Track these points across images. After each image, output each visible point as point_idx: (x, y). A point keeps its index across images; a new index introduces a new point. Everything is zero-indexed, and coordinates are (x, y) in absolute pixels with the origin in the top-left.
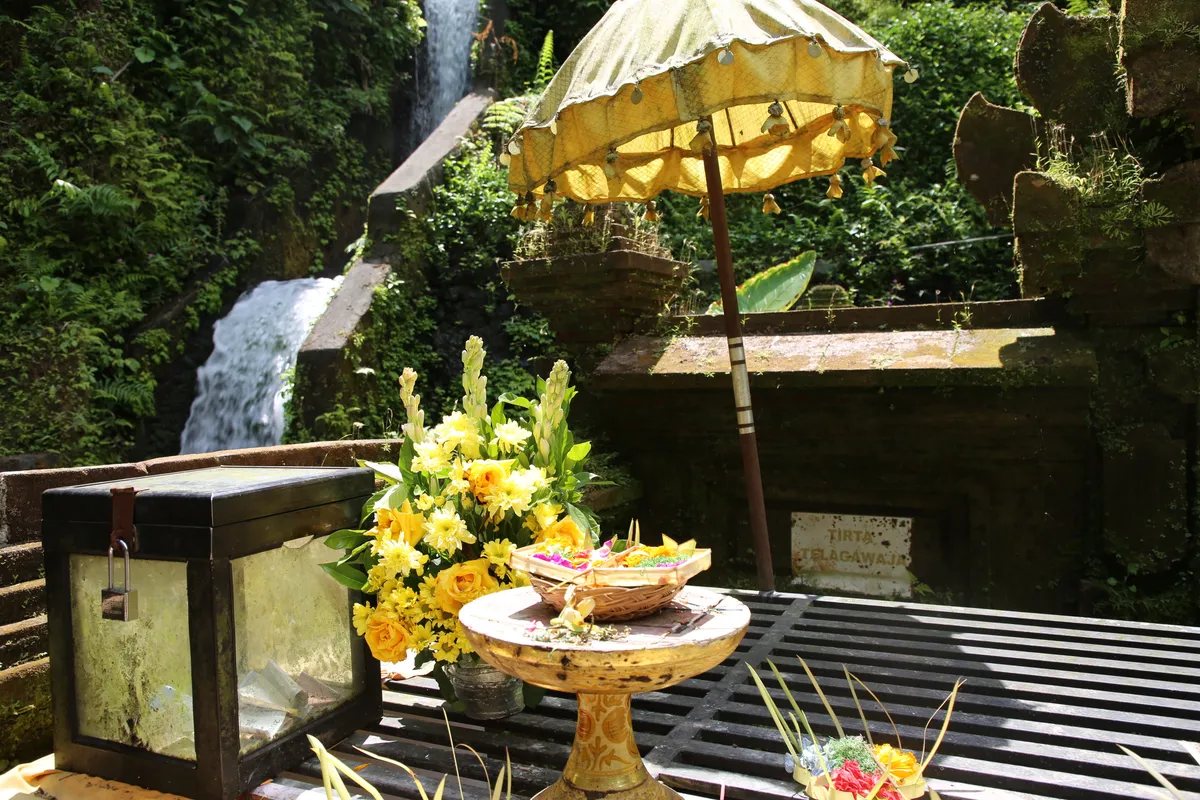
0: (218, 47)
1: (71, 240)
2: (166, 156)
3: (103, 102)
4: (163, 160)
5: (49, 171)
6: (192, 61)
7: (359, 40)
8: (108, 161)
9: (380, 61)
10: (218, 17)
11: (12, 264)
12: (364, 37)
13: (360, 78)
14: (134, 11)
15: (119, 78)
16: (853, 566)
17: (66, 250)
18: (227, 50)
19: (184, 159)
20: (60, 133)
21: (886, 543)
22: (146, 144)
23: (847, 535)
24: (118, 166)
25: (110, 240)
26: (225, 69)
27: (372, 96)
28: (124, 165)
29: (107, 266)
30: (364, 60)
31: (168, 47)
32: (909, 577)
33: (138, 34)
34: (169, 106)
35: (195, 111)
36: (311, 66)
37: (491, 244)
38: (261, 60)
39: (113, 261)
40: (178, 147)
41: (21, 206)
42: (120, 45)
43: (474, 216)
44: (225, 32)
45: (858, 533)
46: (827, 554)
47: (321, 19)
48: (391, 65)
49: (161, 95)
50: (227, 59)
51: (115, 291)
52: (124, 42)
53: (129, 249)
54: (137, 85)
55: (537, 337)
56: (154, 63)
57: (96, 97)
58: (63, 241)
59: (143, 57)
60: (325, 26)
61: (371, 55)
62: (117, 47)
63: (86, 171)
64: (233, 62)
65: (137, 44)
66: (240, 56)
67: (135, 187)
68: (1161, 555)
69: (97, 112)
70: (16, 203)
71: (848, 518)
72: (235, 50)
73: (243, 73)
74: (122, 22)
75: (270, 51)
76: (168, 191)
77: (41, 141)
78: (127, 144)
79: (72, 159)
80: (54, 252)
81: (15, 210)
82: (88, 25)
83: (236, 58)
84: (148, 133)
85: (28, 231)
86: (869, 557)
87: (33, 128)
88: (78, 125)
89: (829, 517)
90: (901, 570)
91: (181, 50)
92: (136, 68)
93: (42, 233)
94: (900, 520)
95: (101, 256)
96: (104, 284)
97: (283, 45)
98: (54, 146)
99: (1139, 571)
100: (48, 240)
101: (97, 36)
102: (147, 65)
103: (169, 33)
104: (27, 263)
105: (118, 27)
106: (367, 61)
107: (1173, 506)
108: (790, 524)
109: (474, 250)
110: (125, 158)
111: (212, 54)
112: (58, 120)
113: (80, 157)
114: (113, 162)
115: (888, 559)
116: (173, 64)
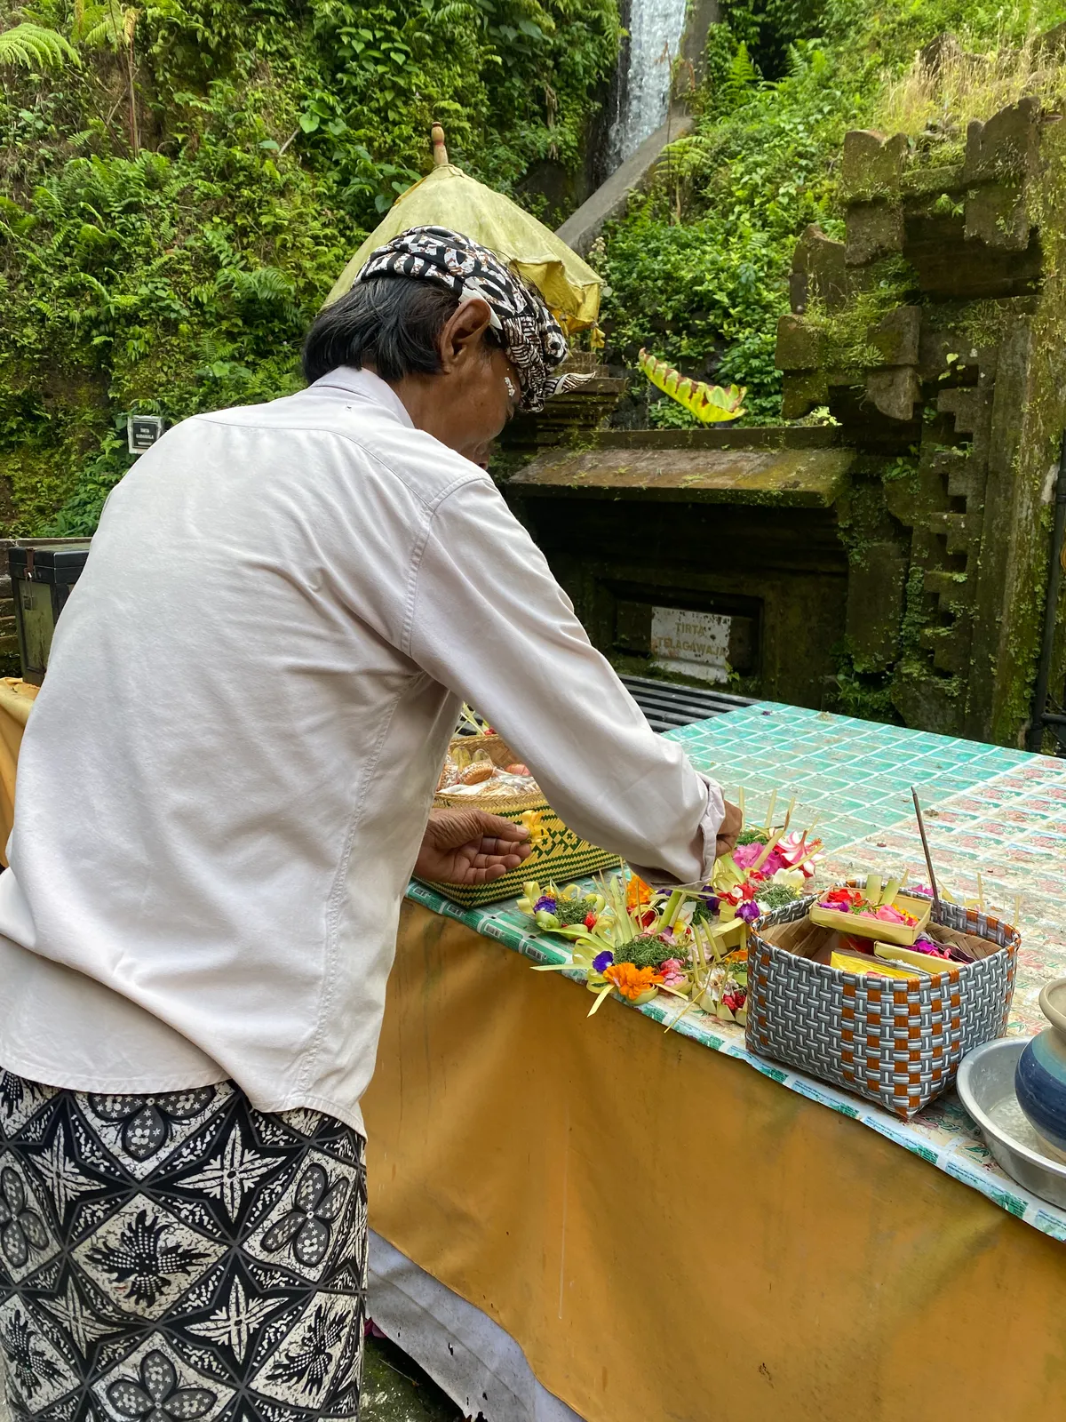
0: (382, 103)
1: (245, 322)
2: (328, 231)
3: (271, 180)
4: (325, 237)
5: (222, 257)
6: (355, 123)
7: (544, 67)
8: (274, 243)
9: (569, 90)
10: (381, 69)
11: (195, 349)
12: (550, 63)
13: (543, 114)
14: (302, 72)
15: (286, 151)
16: (690, 655)
17: (241, 334)
18: (390, 105)
19: (348, 233)
20: (234, 215)
21: (713, 637)
22: (309, 220)
23: (687, 628)
24: (284, 246)
25: (276, 322)
26: (390, 127)
27: (557, 136)
28: (289, 245)
29: (275, 348)
30: (550, 91)
31: (332, 109)
32: (728, 667)
33: (305, 98)
34: (334, 175)
35: (357, 180)
36: (484, 110)
37: (645, 315)
38: (426, 112)
39: (281, 343)
40: (342, 220)
41: (201, 292)
42: (287, 112)
43: (628, 285)
44: (389, 84)
45: (695, 627)
46: (674, 644)
47: (493, 52)
48: (583, 93)
49: (327, 163)
50: (392, 115)
51: (282, 373)
52: (291, 108)
53: (295, 330)
54: (304, 155)
55: (680, 422)
56: (319, 131)
57: (264, 174)
58: (237, 325)
59: (308, 126)
60: (499, 59)
61: (559, 85)
62: (285, 116)
63: (257, 252)
64: (397, 118)
65: (303, 110)
66: (404, 111)
67: (298, 267)
68: (880, 658)
69: (264, 190)
70: (197, 289)
71: (689, 614)
72: (399, 103)
73: (407, 130)
74: (290, 87)
75: (437, 100)
76: (331, 268)
77: (218, 224)
78: (291, 222)
79: (245, 241)
80: (232, 336)
81: (196, 297)
82: (257, 96)
83: (400, 113)
84: (313, 207)
85: (208, 316)
86: (701, 647)
87: (211, 212)
88: (249, 206)
89: (677, 612)
90: (721, 660)
91: (347, 110)
92: (302, 139)
93: (220, 318)
94: (724, 617)
95: (271, 338)
96: (272, 367)
97: (451, 91)
98: (229, 229)
99: (864, 670)
100: (225, 325)
101: (265, 107)
102: (311, 134)
103: (333, 94)
104: (207, 349)
105: (287, 93)
106: (554, 93)
107: (891, 616)
108: (652, 616)
109: (624, 324)
110: (289, 237)
111: (377, 111)
112: (233, 200)
113: (252, 237)
114: (278, 243)
115: (714, 650)
116: (337, 129)
